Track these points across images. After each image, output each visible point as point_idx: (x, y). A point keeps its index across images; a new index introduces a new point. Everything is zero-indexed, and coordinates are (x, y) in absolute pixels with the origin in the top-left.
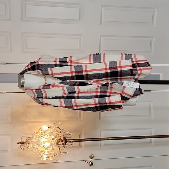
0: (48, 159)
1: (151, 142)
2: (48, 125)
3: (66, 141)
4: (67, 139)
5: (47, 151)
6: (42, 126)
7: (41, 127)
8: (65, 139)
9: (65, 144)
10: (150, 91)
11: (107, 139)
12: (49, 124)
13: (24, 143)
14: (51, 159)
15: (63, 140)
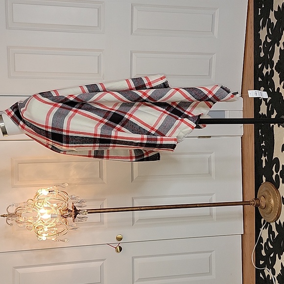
0: (48, 238)
1: (211, 215)
2: (49, 188)
3: (77, 212)
4: (78, 209)
5: (47, 227)
6: (40, 190)
7: (38, 191)
8: (75, 209)
9: (75, 217)
10: (210, 137)
11: (140, 209)
12: (51, 188)
13: (11, 215)
14: (53, 239)
15: (71, 211)
